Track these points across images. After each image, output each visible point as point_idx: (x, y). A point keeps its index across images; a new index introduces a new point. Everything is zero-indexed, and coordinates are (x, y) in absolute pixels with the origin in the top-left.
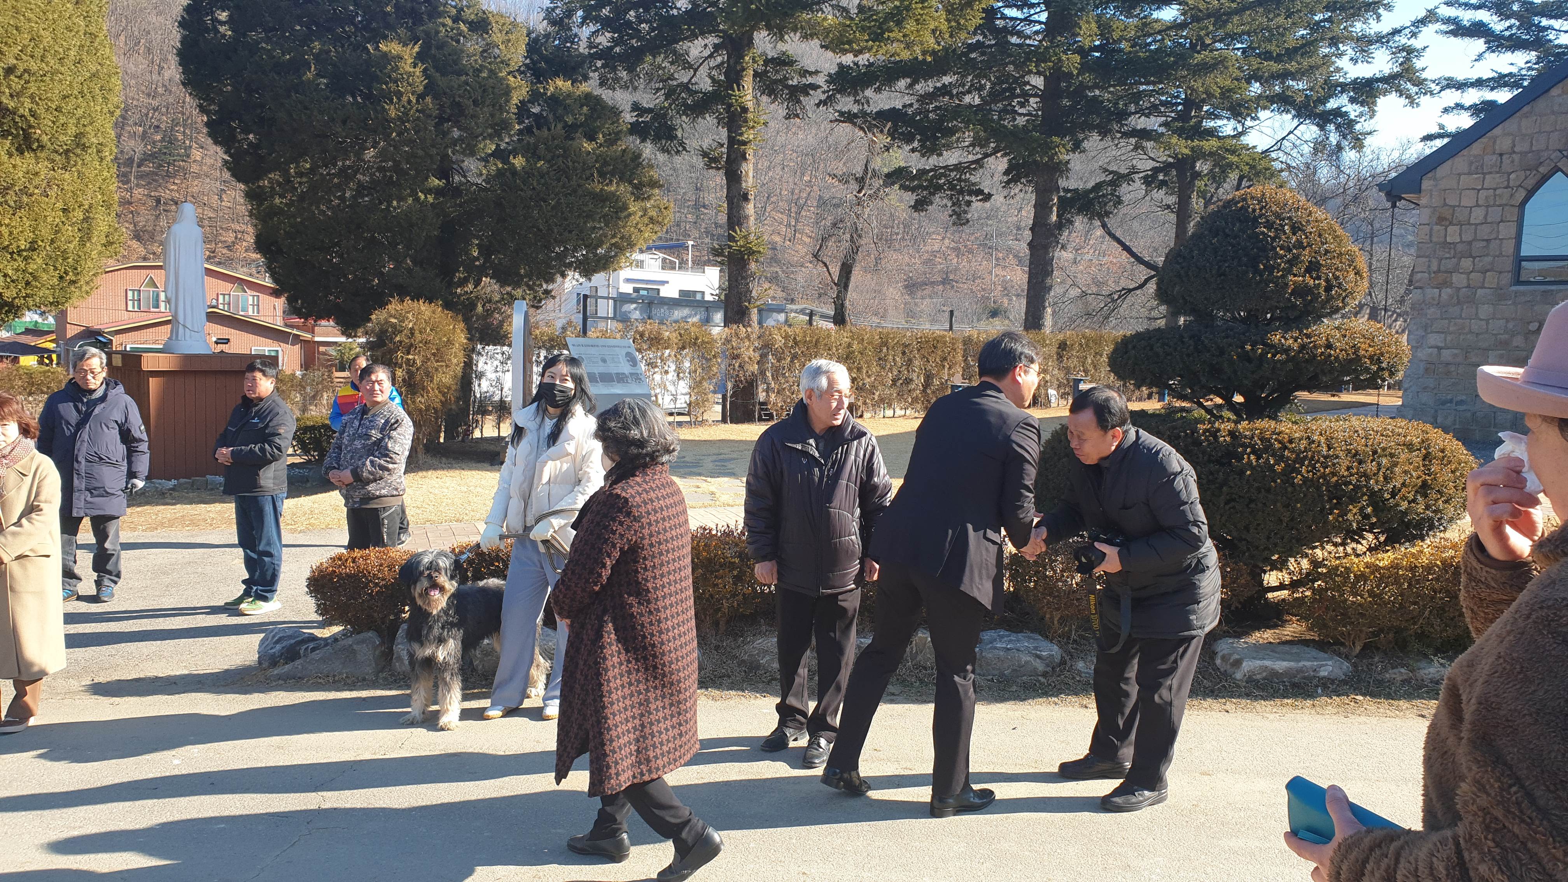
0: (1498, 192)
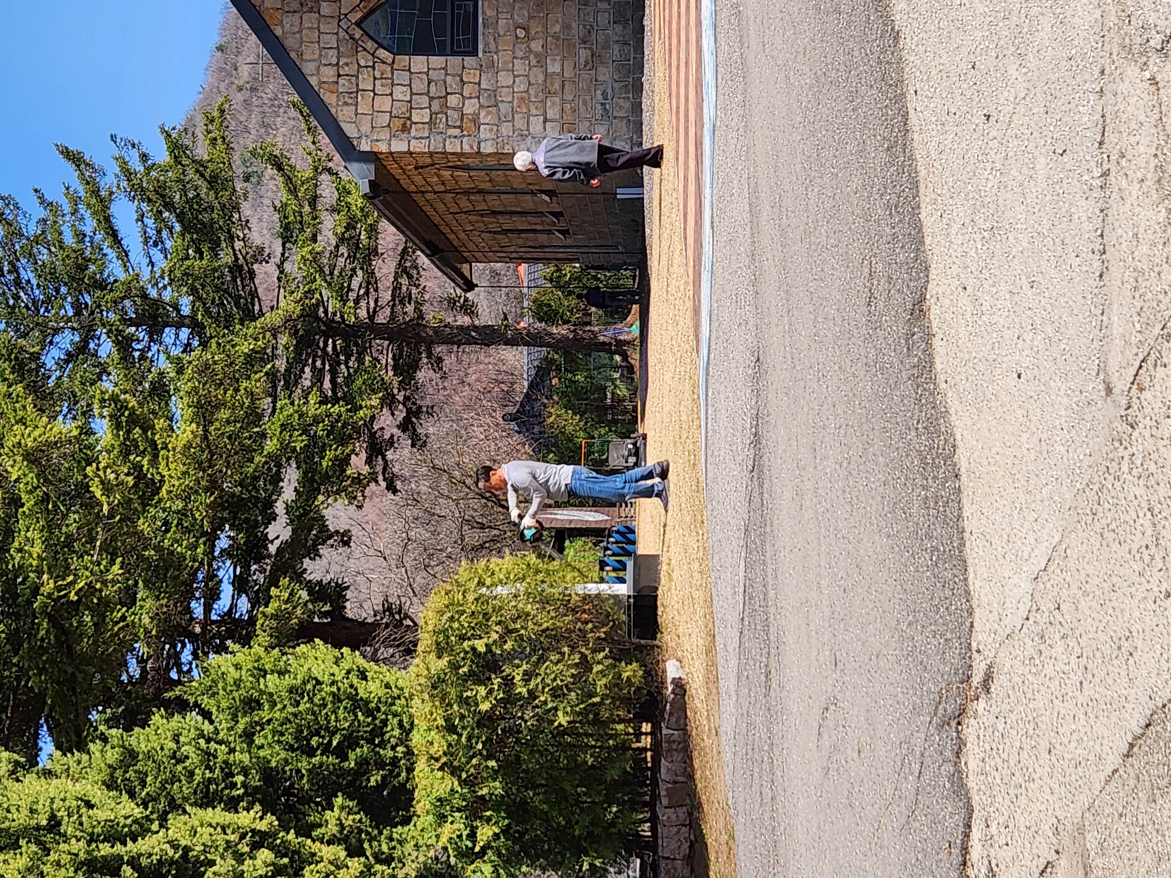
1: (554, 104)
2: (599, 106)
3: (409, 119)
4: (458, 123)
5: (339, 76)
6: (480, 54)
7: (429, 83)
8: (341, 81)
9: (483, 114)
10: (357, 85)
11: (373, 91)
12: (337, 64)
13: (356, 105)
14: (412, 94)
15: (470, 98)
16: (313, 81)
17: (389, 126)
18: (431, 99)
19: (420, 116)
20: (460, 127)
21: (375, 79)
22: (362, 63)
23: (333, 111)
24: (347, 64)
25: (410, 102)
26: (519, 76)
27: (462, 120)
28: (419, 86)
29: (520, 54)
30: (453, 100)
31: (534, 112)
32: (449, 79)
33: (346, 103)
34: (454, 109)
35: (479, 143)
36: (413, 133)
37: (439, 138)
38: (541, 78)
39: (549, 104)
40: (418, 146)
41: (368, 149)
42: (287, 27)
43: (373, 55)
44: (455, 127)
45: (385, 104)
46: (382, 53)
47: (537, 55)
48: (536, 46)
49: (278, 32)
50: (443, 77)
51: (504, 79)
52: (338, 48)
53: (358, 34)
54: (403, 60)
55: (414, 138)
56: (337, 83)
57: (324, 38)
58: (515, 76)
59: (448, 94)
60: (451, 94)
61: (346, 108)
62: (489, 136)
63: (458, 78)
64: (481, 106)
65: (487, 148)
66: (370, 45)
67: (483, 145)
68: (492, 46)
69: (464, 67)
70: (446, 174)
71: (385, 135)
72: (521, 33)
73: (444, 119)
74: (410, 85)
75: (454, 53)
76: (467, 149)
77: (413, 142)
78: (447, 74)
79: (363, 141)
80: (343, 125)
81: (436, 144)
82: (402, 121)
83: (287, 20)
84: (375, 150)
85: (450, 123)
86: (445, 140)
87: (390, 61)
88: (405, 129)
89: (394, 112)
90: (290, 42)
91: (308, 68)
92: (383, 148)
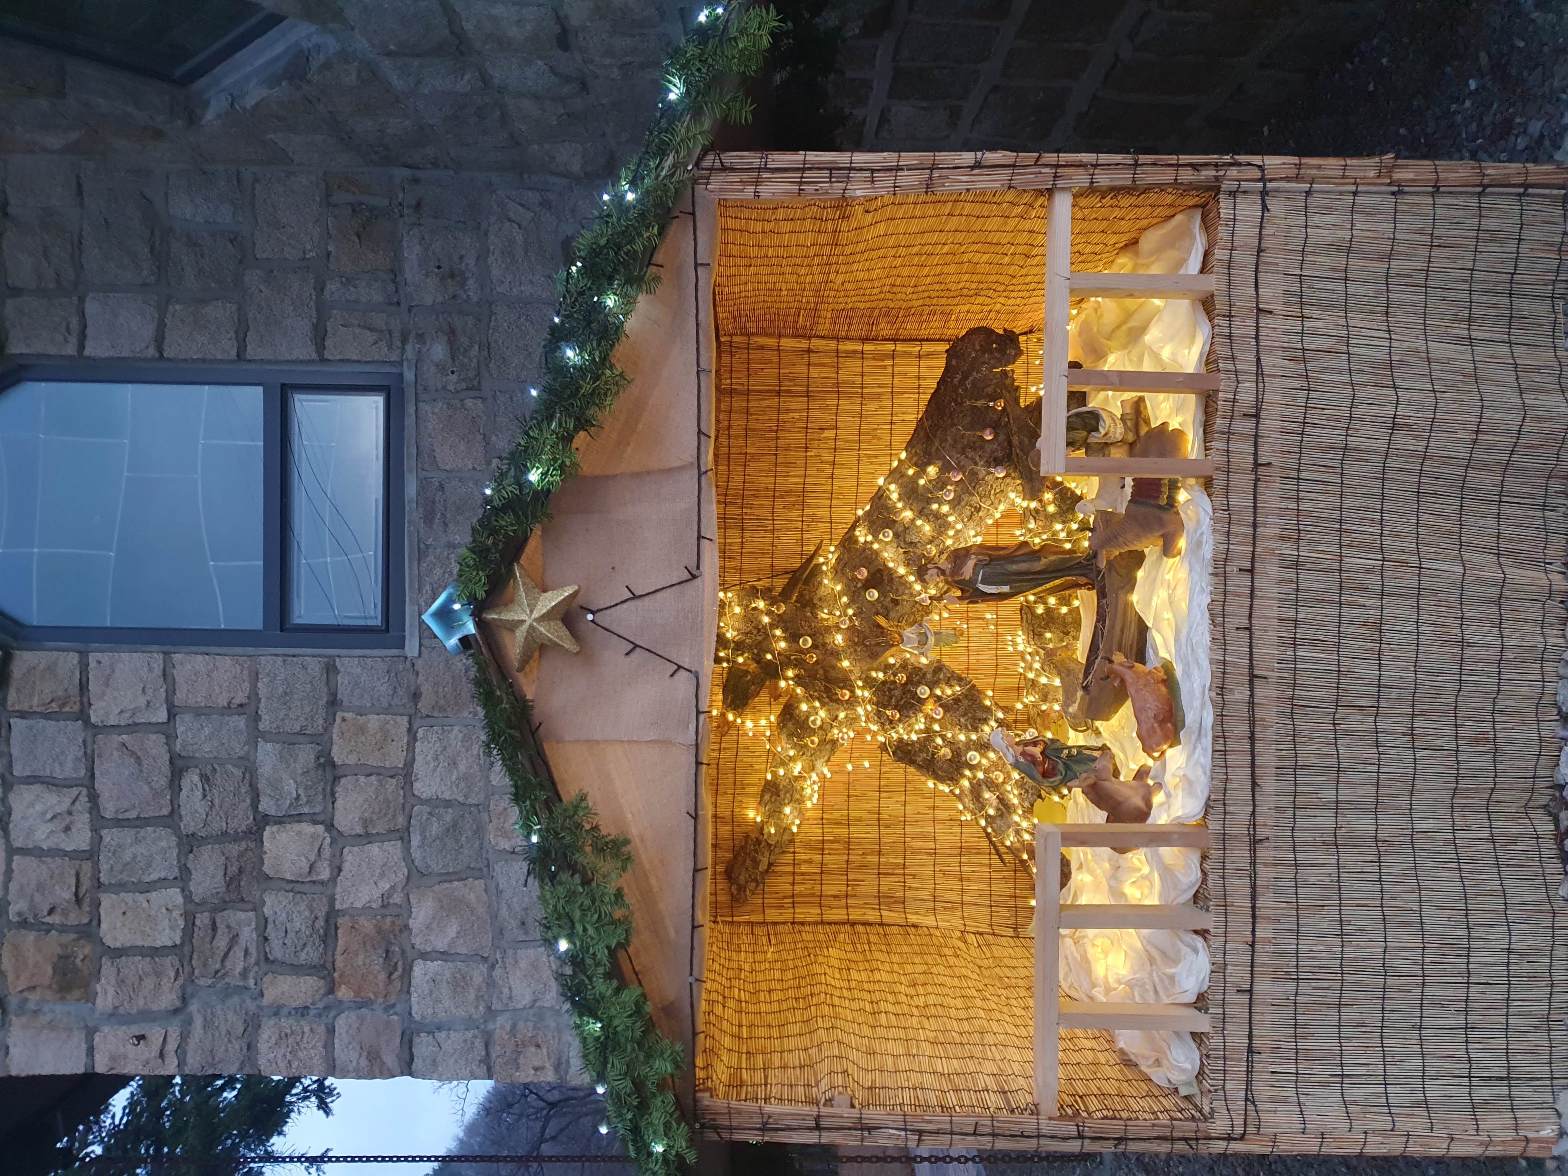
3: (88, 933)
9: (423, 910)
14: (98, 822)
18: (188, 842)
19: (139, 920)
20: (322, 969)
27: (329, 935)
30: (288, 850)
32: (267, 755)
36: (107, 996)
44: (297, 969)
50: (239, 750)
55: (115, 1016)
59: (263, 819)
60: (280, 821)
63: (306, 755)
64: (416, 875)
69: (334, 703)
73: (248, 935)
74: (88, 785)
77: (109, 1034)
78: (255, 735)
82: (54, 944)
85: (277, 951)
86: (252, 1024)
88: (69, 978)
89: (18, 905)
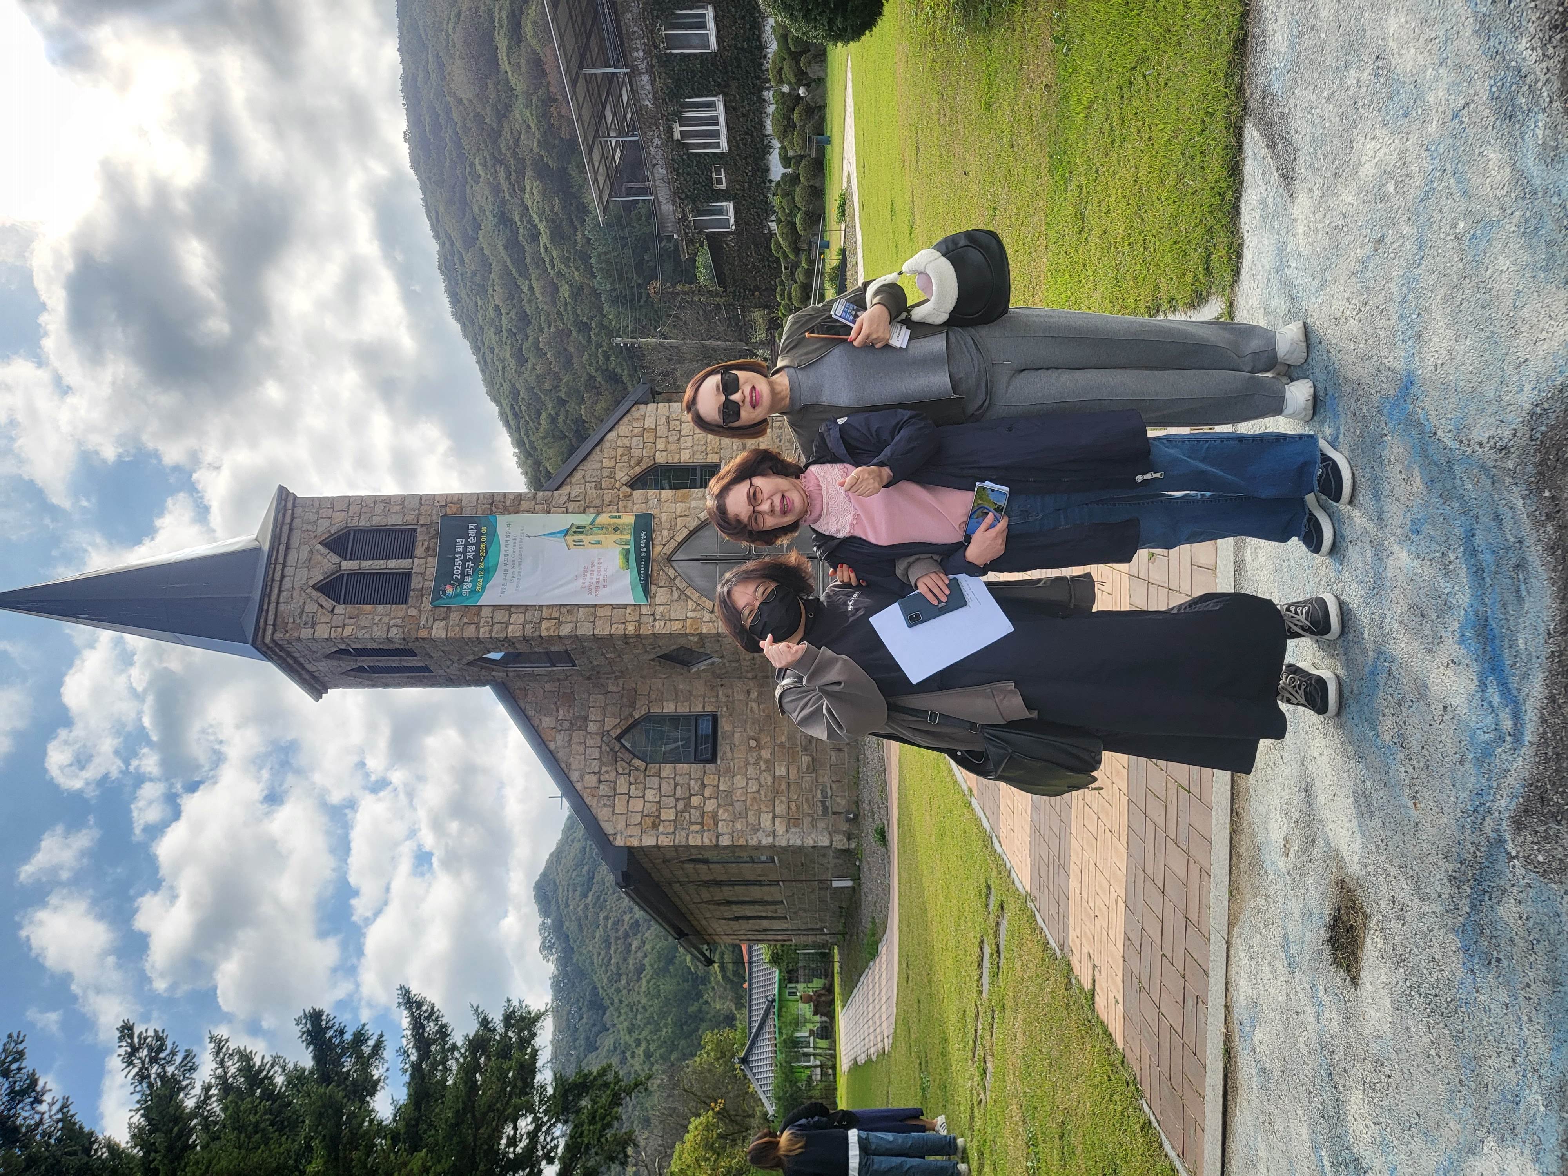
0: (632, 780)
1: (781, 802)
2: (819, 804)
3: (658, 817)
4: (699, 821)
5: (600, 782)
6: (719, 762)
7: (676, 786)
8: (602, 786)
9: (720, 812)
10: (615, 790)
11: (629, 794)
12: (599, 772)
13: (614, 806)
14: (661, 796)
15: (710, 798)
16: (579, 786)
17: (640, 823)
18: (677, 800)
19: (668, 814)
20: (702, 824)
21: (630, 784)
22: (620, 771)
23: (594, 812)
24: (607, 772)
25: (659, 802)
26: (751, 779)
27: (703, 817)
28: (666, 788)
29: (751, 760)
30: (695, 801)
31: (764, 809)
32: (692, 782)
33: (605, 805)
34: (696, 808)
35: (717, 837)
36: (661, 829)
37: (683, 834)
38: (770, 780)
39: (777, 802)
40: (664, 841)
41: (622, 844)
42: (559, 743)
43: (629, 764)
44: (697, 823)
45: (638, 805)
46: (637, 762)
47: (767, 761)
48: (766, 754)
49: (552, 746)
50: (687, 782)
51: (740, 782)
52: (600, 759)
53: (617, 746)
54: (653, 768)
55: (663, 834)
56: (598, 788)
57: (589, 751)
58: (748, 779)
59: (691, 795)
60: (694, 795)
61: (605, 809)
62: (725, 830)
63: (699, 782)
64: (719, 806)
65: (725, 841)
66: (628, 756)
67: (720, 838)
68: (729, 755)
69: (705, 773)
70: (689, 866)
71: (637, 831)
72: (753, 743)
73: (687, 817)
74: (659, 789)
75: (697, 760)
76: (707, 842)
77: (661, 838)
78: (690, 779)
79: (618, 837)
80: (603, 824)
81: (680, 839)
82: (652, 819)
83: (559, 737)
84: (628, 844)
85: (693, 820)
86: (688, 835)
87: (643, 768)
88: (655, 826)
89: (646, 812)
90: (561, 755)
91: (575, 776)
92: (635, 843)
